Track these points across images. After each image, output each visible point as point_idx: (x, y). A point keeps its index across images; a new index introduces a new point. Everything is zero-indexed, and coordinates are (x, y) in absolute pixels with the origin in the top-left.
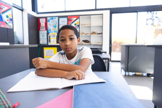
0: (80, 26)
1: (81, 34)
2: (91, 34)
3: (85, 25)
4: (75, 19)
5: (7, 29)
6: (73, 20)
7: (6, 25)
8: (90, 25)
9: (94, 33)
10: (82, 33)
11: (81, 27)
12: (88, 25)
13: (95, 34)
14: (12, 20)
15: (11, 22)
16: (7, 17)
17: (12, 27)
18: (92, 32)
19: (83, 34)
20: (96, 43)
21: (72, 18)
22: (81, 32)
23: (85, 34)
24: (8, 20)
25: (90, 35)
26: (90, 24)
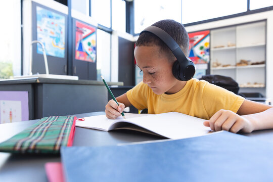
0: (212, 49)
1: (213, 67)
2: (236, 65)
3: (223, 47)
4: (200, 37)
5: (88, 63)
6: (197, 40)
7: (87, 56)
8: (234, 47)
9: (243, 62)
10: (215, 65)
11: (214, 52)
12: (229, 46)
13: (247, 65)
14: (95, 48)
15: (94, 51)
16: (89, 44)
17: (94, 59)
18: (238, 61)
19: (218, 65)
20: (249, 83)
21: (196, 37)
22: (213, 63)
23: (224, 66)
24: (89, 50)
25: (234, 67)
26: (235, 45)
